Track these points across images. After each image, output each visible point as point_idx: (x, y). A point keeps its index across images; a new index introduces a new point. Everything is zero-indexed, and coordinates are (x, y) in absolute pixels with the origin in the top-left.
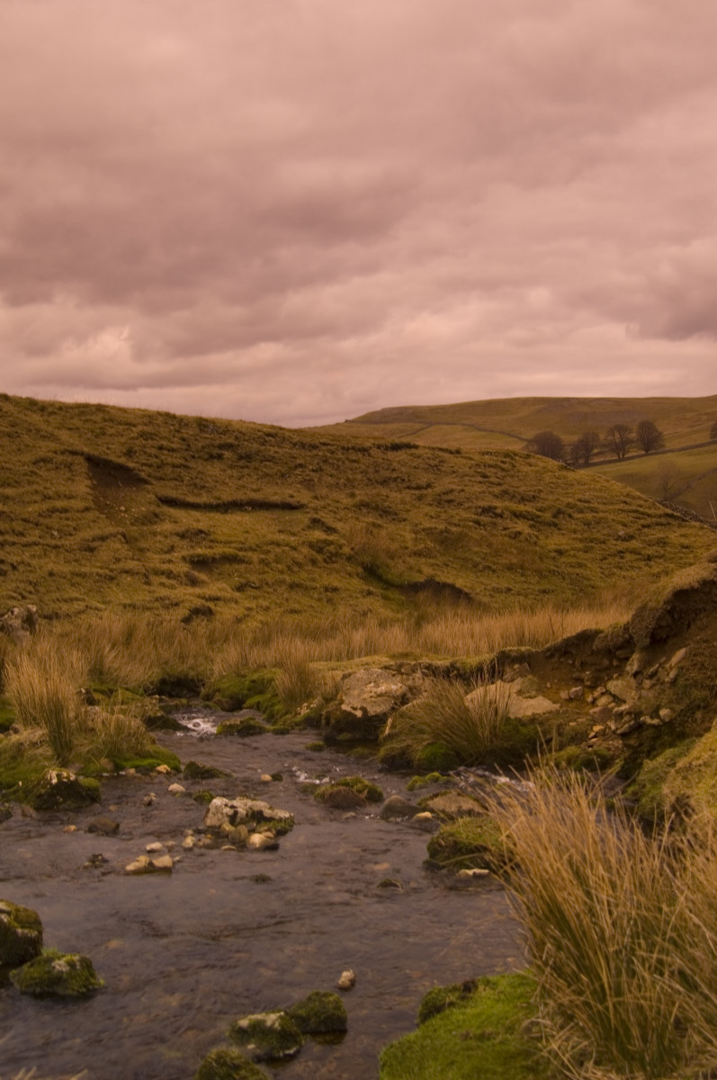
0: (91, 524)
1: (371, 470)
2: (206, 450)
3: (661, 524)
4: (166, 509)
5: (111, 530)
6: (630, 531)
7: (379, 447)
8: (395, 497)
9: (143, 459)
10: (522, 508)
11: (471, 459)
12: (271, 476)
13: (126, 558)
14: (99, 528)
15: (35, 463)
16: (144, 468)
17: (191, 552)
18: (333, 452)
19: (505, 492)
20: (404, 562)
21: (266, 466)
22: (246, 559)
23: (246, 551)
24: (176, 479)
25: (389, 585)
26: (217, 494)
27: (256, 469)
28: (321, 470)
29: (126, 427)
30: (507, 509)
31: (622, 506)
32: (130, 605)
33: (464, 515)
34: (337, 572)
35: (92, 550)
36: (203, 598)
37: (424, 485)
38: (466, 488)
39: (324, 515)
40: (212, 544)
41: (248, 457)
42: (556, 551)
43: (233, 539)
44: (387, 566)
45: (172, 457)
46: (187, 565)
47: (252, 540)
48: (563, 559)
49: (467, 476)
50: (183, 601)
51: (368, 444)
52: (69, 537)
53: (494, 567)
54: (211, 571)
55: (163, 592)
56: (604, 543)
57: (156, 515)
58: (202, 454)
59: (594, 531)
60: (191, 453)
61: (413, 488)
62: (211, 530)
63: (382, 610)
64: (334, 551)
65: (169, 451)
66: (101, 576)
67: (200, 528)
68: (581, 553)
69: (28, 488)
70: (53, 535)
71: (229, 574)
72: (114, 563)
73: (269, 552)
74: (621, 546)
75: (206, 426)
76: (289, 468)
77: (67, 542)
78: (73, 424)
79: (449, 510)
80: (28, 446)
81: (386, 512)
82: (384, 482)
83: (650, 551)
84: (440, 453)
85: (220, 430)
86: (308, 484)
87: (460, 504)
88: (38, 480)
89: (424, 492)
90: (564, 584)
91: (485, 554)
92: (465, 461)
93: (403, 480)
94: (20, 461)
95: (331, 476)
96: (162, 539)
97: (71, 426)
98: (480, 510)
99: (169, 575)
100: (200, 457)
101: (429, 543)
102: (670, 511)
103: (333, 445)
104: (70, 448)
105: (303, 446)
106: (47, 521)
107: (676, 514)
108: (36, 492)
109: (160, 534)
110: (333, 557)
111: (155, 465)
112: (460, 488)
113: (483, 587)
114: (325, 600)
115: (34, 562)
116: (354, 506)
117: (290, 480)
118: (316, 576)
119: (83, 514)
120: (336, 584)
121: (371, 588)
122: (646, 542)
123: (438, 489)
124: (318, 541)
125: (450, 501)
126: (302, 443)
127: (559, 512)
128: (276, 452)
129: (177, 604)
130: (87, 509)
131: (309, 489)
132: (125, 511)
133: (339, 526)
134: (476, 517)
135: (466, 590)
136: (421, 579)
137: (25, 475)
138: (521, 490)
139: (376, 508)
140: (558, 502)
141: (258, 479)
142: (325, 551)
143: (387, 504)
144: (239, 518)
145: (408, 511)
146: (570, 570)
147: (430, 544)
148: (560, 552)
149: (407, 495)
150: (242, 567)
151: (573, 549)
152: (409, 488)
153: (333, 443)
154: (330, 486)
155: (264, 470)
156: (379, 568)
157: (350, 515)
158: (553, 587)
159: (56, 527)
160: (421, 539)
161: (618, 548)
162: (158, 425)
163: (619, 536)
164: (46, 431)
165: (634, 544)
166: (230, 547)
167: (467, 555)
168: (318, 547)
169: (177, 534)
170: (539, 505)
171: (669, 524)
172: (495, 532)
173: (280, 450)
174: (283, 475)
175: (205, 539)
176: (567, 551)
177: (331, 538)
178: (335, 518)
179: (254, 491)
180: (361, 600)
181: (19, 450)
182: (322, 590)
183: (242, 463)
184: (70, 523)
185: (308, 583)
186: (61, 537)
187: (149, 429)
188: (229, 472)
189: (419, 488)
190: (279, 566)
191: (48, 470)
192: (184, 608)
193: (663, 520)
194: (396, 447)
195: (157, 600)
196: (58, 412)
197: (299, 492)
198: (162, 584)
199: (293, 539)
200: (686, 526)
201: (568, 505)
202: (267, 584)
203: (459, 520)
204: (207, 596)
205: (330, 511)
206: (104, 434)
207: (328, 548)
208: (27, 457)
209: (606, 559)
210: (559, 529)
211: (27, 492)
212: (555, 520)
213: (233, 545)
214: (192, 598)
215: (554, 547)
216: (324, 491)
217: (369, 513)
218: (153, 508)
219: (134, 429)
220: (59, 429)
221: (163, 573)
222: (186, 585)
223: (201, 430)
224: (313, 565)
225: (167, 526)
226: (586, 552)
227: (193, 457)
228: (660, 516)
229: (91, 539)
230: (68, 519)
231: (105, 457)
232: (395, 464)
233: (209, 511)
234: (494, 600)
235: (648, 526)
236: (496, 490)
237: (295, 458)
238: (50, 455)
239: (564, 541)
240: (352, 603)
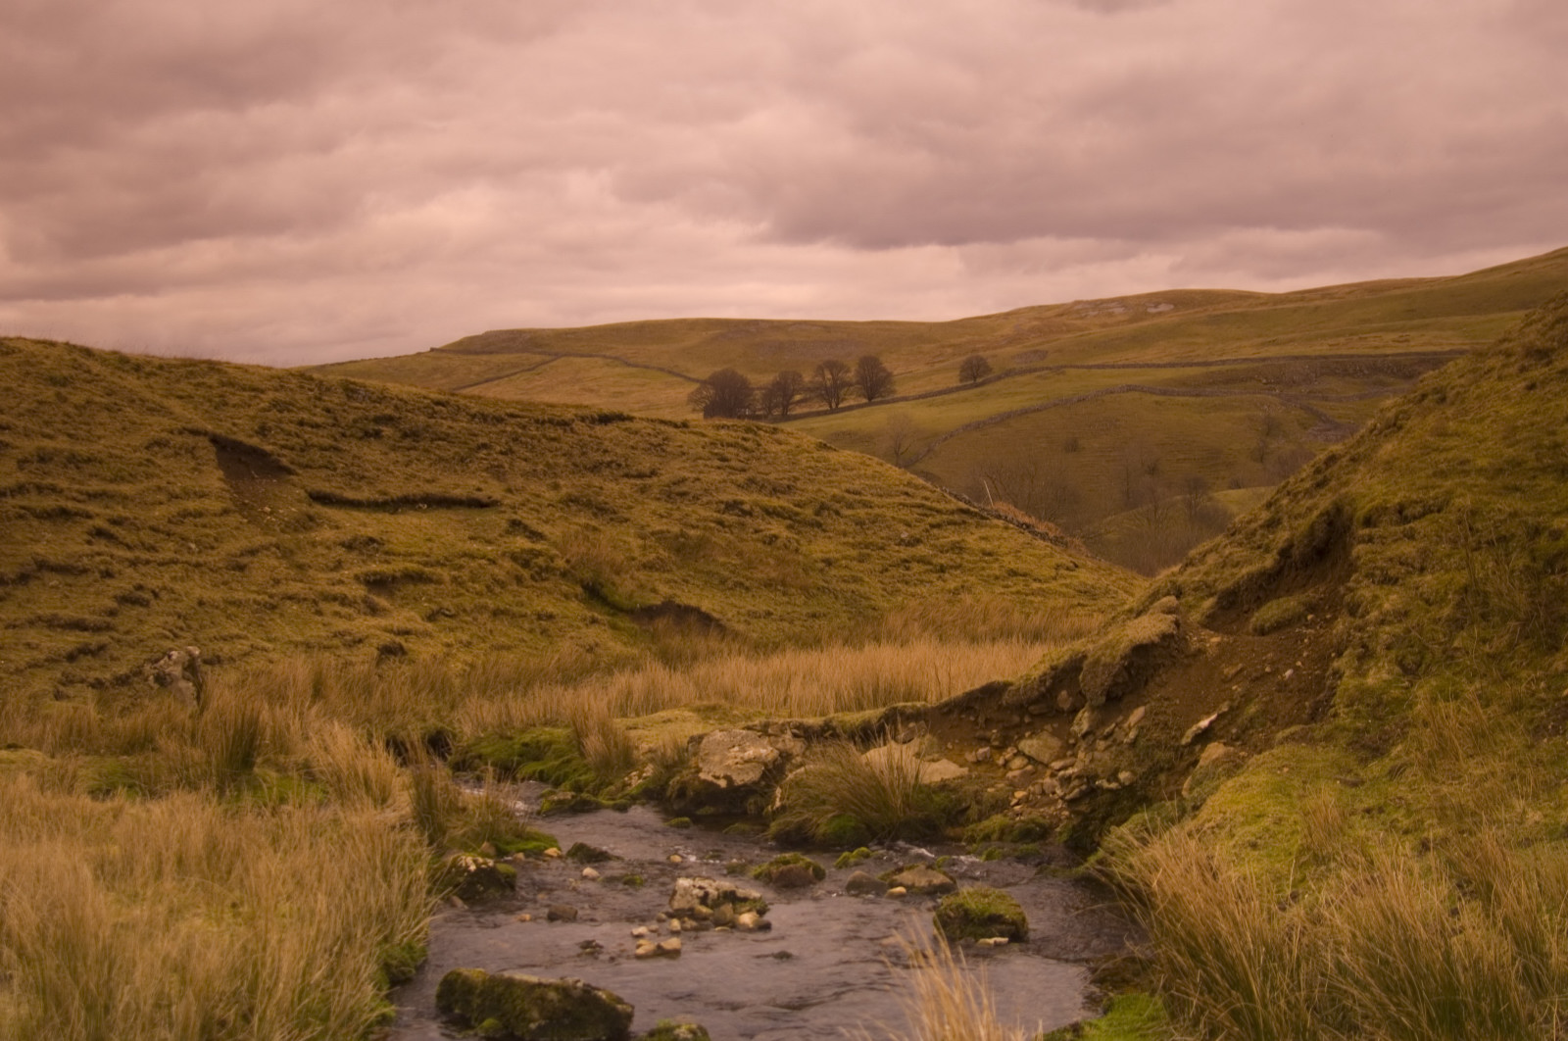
0: (235, 533)
1: (576, 452)
2: (359, 425)
3: (954, 523)
4: (318, 509)
5: (259, 540)
6: (916, 532)
7: (583, 419)
8: (612, 489)
9: (281, 439)
10: (775, 502)
11: (704, 435)
12: (447, 461)
13: (286, 579)
14: (246, 538)
15: (147, 448)
16: (285, 452)
17: (365, 569)
18: (524, 427)
19: (752, 481)
20: (632, 578)
21: (439, 447)
22: (435, 577)
23: (432, 566)
24: (327, 468)
25: (616, 609)
26: (381, 487)
27: (426, 451)
28: (512, 451)
29: (253, 394)
30: (756, 504)
31: (902, 499)
32: (302, 643)
33: (703, 513)
34: (550, 593)
35: (241, 568)
36: (391, 631)
37: (648, 472)
38: (701, 476)
39: (524, 515)
40: (388, 557)
41: (413, 435)
42: (823, 561)
43: (412, 550)
44: (613, 584)
45: (317, 435)
46: (363, 587)
47: (438, 552)
48: (833, 572)
49: (700, 458)
50: (367, 637)
51: (569, 416)
52: (210, 551)
53: (747, 584)
54: (391, 595)
55: (342, 625)
56: (882, 548)
57: (311, 518)
58: (354, 430)
59: (869, 532)
60: (340, 430)
61: (634, 477)
62: (384, 538)
63: (611, 644)
64: (544, 565)
65: (312, 427)
66: (259, 604)
67: (370, 535)
68: (855, 563)
69: (146, 484)
70: (190, 548)
71: (415, 599)
72: (273, 586)
73: (461, 567)
74: (906, 553)
75: (354, 391)
76: (470, 449)
77: (210, 558)
78: (183, 390)
79: (683, 507)
80: (134, 423)
81: (600, 510)
82: (595, 468)
83: (943, 560)
84: (663, 428)
85: (374, 397)
86: (497, 472)
87: (696, 498)
88: (157, 471)
89: (648, 481)
90: (837, 606)
91: (734, 565)
92: (695, 438)
93: (619, 465)
94: (129, 445)
95: (526, 460)
96: (325, 552)
97: (180, 393)
98: (723, 506)
99: (343, 600)
100: (352, 436)
101: (661, 551)
102: (964, 506)
103: (523, 417)
104: (189, 426)
105: (484, 418)
106: (179, 529)
107: (972, 509)
108: (159, 488)
109: (321, 543)
110: (543, 573)
111: (298, 447)
112: (694, 475)
113: (735, 611)
114: (538, 631)
115: (177, 587)
116: (560, 502)
117: (473, 467)
118: (524, 598)
119: (223, 519)
120: (550, 609)
121: (596, 615)
122: (936, 546)
123: (666, 478)
124: (523, 551)
125: (683, 494)
126: (483, 415)
127: (823, 507)
128: (451, 428)
129: (360, 641)
130: (226, 512)
131: (498, 479)
132: (271, 513)
133: (545, 529)
134: (719, 515)
135: (715, 615)
136: (657, 601)
137: (140, 464)
138: (772, 477)
139: (588, 504)
140: (820, 494)
141: (430, 465)
142: (532, 564)
143: (601, 498)
144: (415, 521)
145: (630, 508)
146: (843, 586)
147: (664, 554)
148: (829, 562)
149: (627, 486)
150: (431, 588)
151: (845, 558)
152: (627, 476)
153: (524, 414)
154: (525, 474)
155: (438, 452)
156: (602, 586)
157: (557, 515)
158: (823, 610)
159: (193, 537)
160: (650, 547)
161: (903, 556)
162: (291, 390)
163: (902, 540)
164: (154, 402)
165: (922, 550)
166: (411, 561)
167: (712, 567)
168: (523, 560)
169: (343, 544)
170: (797, 498)
171: (964, 522)
172: (745, 536)
173: (455, 425)
174: (462, 460)
175: (377, 550)
176: (837, 560)
177: (538, 547)
178: (539, 519)
179: (428, 481)
180: (584, 630)
181: (124, 429)
182: (534, 617)
183: (407, 442)
184: (208, 531)
185: (515, 609)
186: (200, 552)
187: (281, 396)
188: (392, 455)
189: (640, 476)
190: (477, 586)
191: (166, 457)
192: (371, 645)
193: (956, 518)
194: (605, 419)
195: (335, 636)
196: (158, 372)
197: (486, 482)
198: (337, 614)
199: (489, 548)
200: (986, 526)
201: (834, 498)
202: (465, 611)
203: (698, 520)
204: (395, 629)
205: (532, 509)
206: (226, 404)
207: (535, 560)
208: (137, 440)
209: (887, 570)
210: (824, 531)
211: (148, 489)
212: (818, 518)
213: (416, 558)
214: (378, 632)
215: (820, 555)
216: (519, 482)
217: (580, 511)
218: (305, 508)
219: (262, 396)
220: (166, 397)
221: (335, 599)
222: (365, 614)
223: (349, 398)
224: (518, 585)
225: (327, 534)
226: (861, 561)
227: (344, 435)
228: (952, 513)
229: (238, 553)
230: (204, 526)
231: (233, 437)
232: (607, 443)
233: (375, 512)
234: (751, 627)
235: (938, 526)
236: (741, 478)
237: (475, 435)
238: (164, 435)
239: (832, 547)
240: (573, 634)
